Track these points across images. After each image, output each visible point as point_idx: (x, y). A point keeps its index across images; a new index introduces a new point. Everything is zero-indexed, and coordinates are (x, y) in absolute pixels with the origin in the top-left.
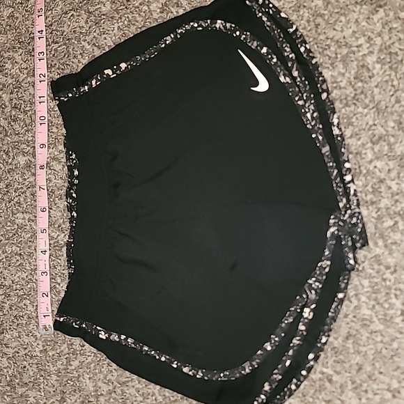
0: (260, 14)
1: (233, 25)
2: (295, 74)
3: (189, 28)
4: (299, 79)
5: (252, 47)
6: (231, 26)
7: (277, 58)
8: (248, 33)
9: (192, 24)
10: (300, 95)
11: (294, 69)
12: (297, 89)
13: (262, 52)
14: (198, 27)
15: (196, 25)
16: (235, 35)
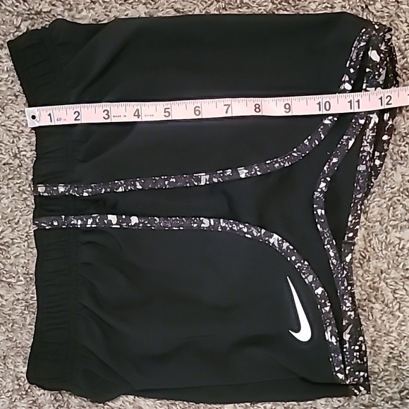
0: (329, 246)
1: (291, 247)
2: (347, 337)
3: (235, 228)
4: (347, 345)
5: (306, 280)
6: (288, 247)
7: (331, 306)
8: (306, 263)
9: (241, 226)
10: (342, 366)
11: (348, 331)
12: (340, 358)
13: (316, 292)
14: (247, 233)
15: (245, 230)
16: (289, 259)
